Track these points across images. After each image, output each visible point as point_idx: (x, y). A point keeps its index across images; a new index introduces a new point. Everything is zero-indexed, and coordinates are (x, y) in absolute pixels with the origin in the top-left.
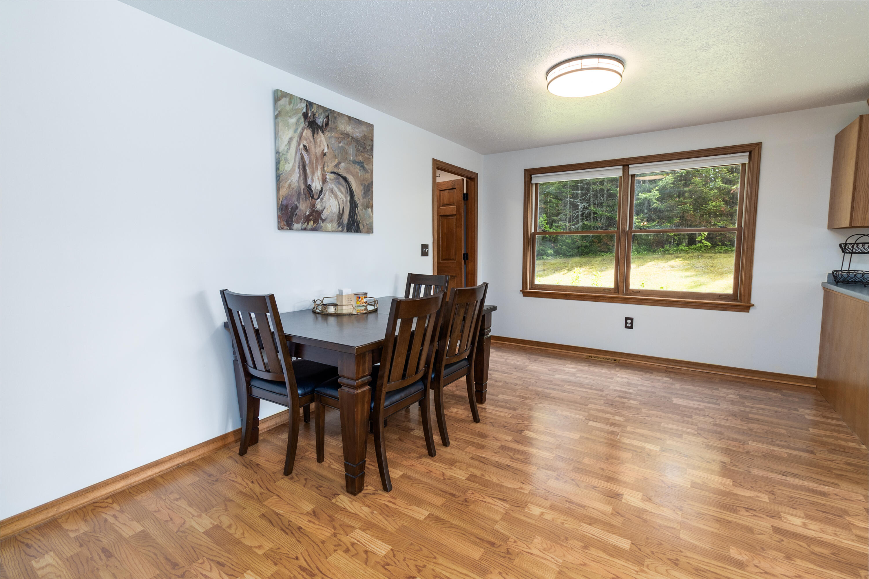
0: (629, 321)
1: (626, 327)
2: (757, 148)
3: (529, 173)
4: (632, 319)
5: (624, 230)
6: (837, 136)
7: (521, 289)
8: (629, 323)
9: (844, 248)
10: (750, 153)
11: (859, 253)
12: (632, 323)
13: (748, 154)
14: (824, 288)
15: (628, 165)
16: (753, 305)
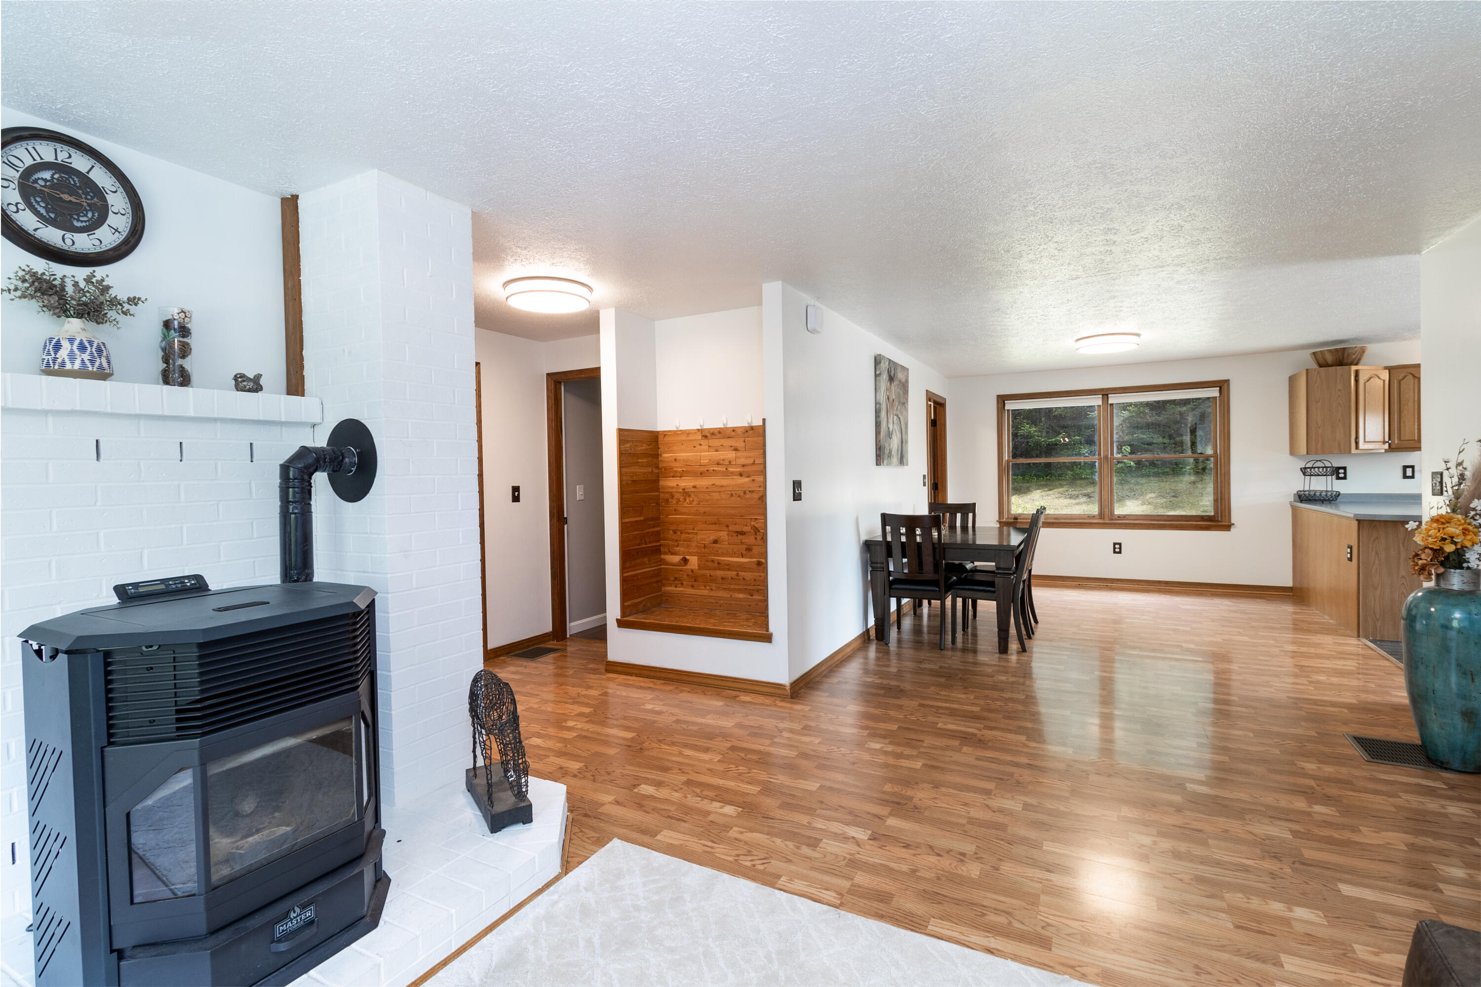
0: (1117, 546)
1: (1115, 552)
2: (1226, 384)
3: (1002, 400)
4: (1120, 544)
5: (1106, 457)
6: (1290, 377)
7: (997, 519)
8: (1117, 548)
9: (1304, 471)
10: (1220, 388)
11: (1315, 475)
12: (1120, 548)
13: (1218, 388)
14: (1292, 506)
15: (1107, 395)
16: (1233, 524)
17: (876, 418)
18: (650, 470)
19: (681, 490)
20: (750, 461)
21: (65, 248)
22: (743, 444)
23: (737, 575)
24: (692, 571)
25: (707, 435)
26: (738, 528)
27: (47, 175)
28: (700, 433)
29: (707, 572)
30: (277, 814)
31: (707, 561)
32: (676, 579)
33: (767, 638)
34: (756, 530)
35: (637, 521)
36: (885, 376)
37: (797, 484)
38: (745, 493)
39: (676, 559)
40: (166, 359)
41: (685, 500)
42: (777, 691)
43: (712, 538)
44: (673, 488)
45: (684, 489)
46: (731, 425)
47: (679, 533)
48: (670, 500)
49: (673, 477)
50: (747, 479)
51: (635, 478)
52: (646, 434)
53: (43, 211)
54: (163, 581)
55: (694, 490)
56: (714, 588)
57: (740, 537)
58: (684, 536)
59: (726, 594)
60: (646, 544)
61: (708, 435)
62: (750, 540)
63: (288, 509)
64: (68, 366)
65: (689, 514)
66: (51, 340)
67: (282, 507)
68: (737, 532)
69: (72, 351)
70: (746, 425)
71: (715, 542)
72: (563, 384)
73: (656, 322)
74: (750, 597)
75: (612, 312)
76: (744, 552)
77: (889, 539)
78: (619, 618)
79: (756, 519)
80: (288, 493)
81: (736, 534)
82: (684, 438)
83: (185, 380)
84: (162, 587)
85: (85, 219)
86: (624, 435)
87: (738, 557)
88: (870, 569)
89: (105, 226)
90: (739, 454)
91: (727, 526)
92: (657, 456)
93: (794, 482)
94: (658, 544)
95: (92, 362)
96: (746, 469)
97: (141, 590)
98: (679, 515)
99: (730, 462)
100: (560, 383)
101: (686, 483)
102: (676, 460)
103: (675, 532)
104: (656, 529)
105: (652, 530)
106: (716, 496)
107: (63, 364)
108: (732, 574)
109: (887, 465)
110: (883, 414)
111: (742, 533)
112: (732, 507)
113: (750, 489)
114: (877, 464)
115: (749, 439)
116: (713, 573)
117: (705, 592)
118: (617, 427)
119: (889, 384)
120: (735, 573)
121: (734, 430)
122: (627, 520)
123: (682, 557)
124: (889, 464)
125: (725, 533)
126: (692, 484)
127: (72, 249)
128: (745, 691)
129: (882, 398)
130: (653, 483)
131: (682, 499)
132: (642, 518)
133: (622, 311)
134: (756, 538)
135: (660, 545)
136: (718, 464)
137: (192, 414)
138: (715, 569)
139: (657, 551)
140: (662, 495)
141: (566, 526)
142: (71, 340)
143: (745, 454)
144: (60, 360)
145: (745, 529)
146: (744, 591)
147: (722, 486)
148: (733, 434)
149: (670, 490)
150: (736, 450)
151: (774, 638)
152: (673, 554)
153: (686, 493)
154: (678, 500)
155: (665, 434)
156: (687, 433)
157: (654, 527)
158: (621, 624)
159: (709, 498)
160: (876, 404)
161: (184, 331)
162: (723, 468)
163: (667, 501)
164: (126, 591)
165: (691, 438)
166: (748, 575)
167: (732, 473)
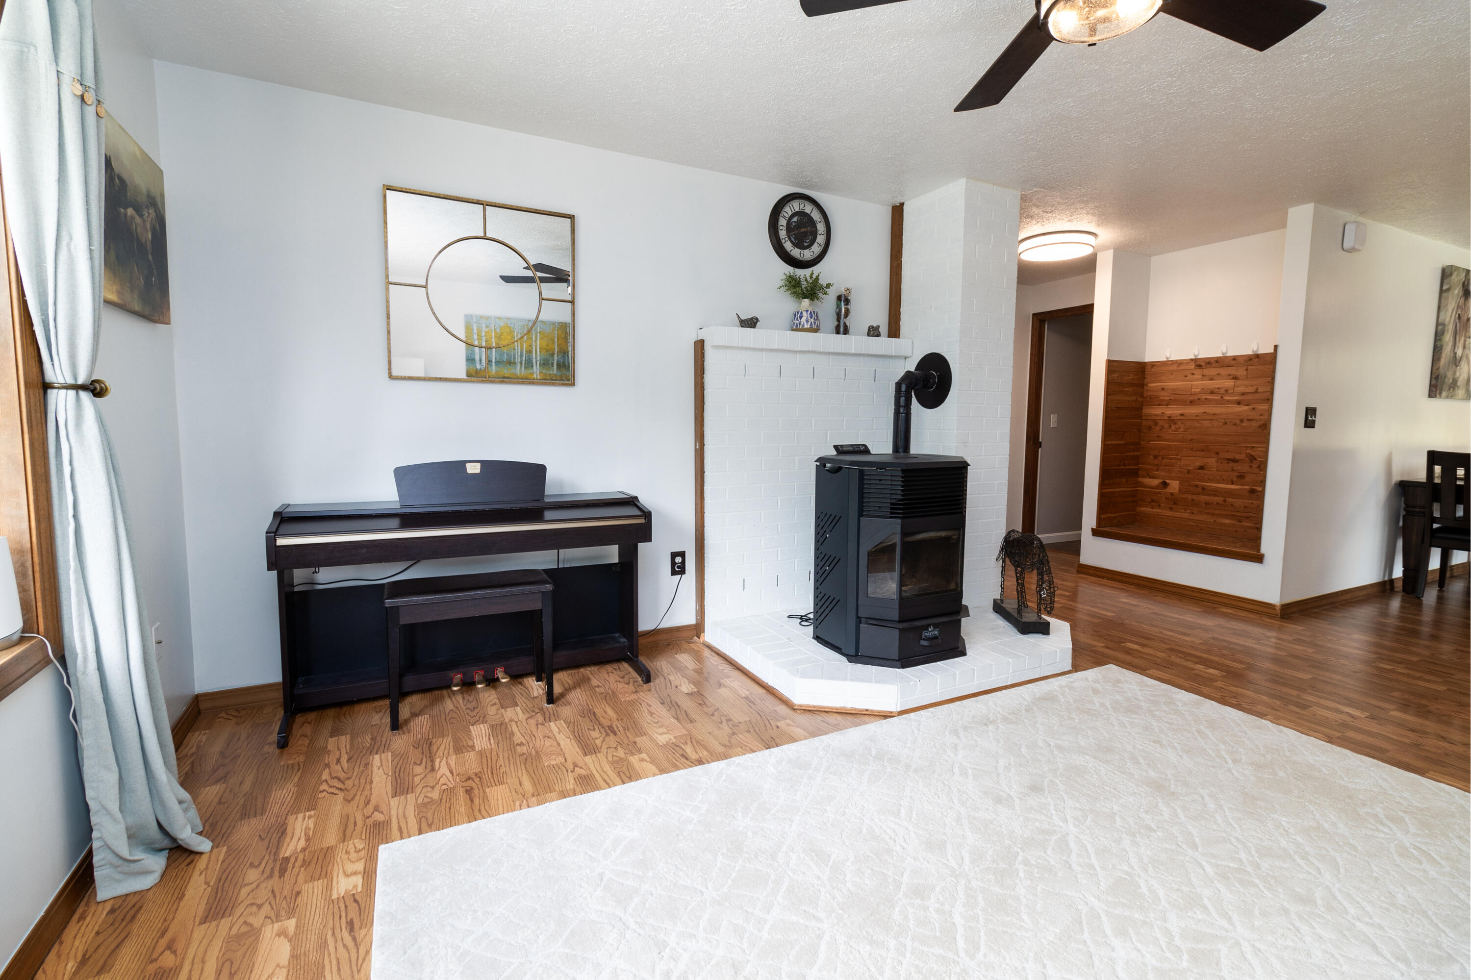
17: (1436, 341)
18: (1134, 398)
19: (1166, 418)
20: (1253, 389)
21: (801, 259)
22: (1245, 373)
23: (1225, 501)
24: (1172, 494)
25: (1200, 364)
26: (1229, 456)
27: (795, 219)
28: (1193, 363)
29: (1190, 497)
30: (913, 579)
31: (1190, 486)
32: (1153, 501)
33: (1259, 558)
34: (1252, 458)
35: (1118, 445)
36: (1457, 291)
37: (1310, 412)
38: (1242, 421)
39: (1155, 482)
40: (838, 320)
41: (1170, 427)
42: (1265, 610)
43: (1198, 464)
44: (1157, 415)
45: (1170, 417)
46: (1231, 353)
47: (1160, 458)
48: (1153, 427)
49: (1158, 405)
50: (1246, 408)
51: (1119, 406)
52: (1133, 365)
53: (793, 240)
54: (852, 445)
55: (1180, 418)
56: (1195, 512)
57: (1231, 464)
58: (1165, 461)
59: (1209, 519)
60: (1125, 466)
61: (1203, 364)
62: (1244, 468)
63: (899, 410)
64: (806, 326)
65: (1173, 441)
66: (798, 312)
67: (895, 409)
68: (1228, 459)
69: (807, 318)
70: (1251, 353)
71: (1202, 468)
72: (1046, 322)
73: (1152, 258)
74: (1238, 523)
75: (1110, 254)
76: (1235, 479)
77: (1437, 481)
78: (1095, 527)
79: (1253, 447)
80: (899, 400)
81: (1227, 461)
82: (1174, 367)
83: (846, 332)
84: (851, 448)
85: (808, 241)
86: (1113, 367)
87: (1227, 484)
88: (1403, 513)
89: (816, 243)
90: (1238, 382)
91: (1217, 453)
92: (1142, 385)
93: (1307, 409)
94: (1137, 467)
95: (815, 323)
96: (1246, 397)
97: (844, 449)
98: (1162, 441)
99: (1227, 391)
100: (1044, 321)
101: (1173, 411)
102: (1163, 389)
103: (1156, 457)
104: (1135, 453)
105: (1132, 454)
106: (1206, 424)
107: (803, 325)
108: (1220, 499)
109: (1447, 397)
110: (1448, 337)
111: (1234, 461)
112: (1225, 435)
113: (1249, 418)
114: (1430, 396)
115: (1252, 367)
116: (1195, 497)
117: (1186, 515)
118: (1106, 359)
119: (1462, 300)
120: (1222, 499)
121: (1234, 358)
122: (1109, 443)
123: (1160, 481)
124: (1450, 397)
125: (1213, 460)
126: (1180, 412)
127: (803, 259)
128: (1226, 605)
129: (1449, 317)
130: (1137, 411)
131: (1166, 426)
132: (1123, 442)
133: (1121, 252)
134: (1251, 466)
135: (1138, 469)
136: (1212, 392)
137: (853, 351)
138: (1198, 494)
139: (1135, 473)
140: (1144, 422)
141: (1040, 449)
142: (807, 311)
143: (1247, 382)
144: (802, 323)
145: (1238, 457)
146: (1232, 517)
147: (1214, 414)
148: (1233, 362)
149: (1155, 418)
150: (1235, 378)
151: (1267, 559)
152: (1150, 477)
153: (1171, 420)
154: (1163, 427)
155: (1153, 364)
156: (1179, 363)
157: (1134, 451)
158: (1096, 533)
159: (1198, 425)
160: (1438, 324)
161: (847, 302)
162: (1220, 396)
163: (1150, 428)
164: (838, 448)
165: (1182, 367)
166: (1238, 502)
167: (1228, 401)
